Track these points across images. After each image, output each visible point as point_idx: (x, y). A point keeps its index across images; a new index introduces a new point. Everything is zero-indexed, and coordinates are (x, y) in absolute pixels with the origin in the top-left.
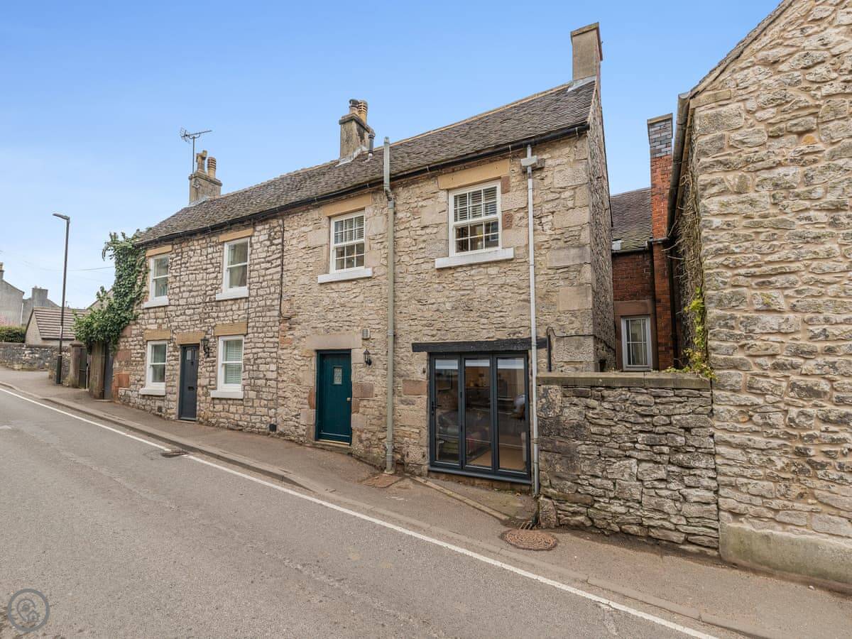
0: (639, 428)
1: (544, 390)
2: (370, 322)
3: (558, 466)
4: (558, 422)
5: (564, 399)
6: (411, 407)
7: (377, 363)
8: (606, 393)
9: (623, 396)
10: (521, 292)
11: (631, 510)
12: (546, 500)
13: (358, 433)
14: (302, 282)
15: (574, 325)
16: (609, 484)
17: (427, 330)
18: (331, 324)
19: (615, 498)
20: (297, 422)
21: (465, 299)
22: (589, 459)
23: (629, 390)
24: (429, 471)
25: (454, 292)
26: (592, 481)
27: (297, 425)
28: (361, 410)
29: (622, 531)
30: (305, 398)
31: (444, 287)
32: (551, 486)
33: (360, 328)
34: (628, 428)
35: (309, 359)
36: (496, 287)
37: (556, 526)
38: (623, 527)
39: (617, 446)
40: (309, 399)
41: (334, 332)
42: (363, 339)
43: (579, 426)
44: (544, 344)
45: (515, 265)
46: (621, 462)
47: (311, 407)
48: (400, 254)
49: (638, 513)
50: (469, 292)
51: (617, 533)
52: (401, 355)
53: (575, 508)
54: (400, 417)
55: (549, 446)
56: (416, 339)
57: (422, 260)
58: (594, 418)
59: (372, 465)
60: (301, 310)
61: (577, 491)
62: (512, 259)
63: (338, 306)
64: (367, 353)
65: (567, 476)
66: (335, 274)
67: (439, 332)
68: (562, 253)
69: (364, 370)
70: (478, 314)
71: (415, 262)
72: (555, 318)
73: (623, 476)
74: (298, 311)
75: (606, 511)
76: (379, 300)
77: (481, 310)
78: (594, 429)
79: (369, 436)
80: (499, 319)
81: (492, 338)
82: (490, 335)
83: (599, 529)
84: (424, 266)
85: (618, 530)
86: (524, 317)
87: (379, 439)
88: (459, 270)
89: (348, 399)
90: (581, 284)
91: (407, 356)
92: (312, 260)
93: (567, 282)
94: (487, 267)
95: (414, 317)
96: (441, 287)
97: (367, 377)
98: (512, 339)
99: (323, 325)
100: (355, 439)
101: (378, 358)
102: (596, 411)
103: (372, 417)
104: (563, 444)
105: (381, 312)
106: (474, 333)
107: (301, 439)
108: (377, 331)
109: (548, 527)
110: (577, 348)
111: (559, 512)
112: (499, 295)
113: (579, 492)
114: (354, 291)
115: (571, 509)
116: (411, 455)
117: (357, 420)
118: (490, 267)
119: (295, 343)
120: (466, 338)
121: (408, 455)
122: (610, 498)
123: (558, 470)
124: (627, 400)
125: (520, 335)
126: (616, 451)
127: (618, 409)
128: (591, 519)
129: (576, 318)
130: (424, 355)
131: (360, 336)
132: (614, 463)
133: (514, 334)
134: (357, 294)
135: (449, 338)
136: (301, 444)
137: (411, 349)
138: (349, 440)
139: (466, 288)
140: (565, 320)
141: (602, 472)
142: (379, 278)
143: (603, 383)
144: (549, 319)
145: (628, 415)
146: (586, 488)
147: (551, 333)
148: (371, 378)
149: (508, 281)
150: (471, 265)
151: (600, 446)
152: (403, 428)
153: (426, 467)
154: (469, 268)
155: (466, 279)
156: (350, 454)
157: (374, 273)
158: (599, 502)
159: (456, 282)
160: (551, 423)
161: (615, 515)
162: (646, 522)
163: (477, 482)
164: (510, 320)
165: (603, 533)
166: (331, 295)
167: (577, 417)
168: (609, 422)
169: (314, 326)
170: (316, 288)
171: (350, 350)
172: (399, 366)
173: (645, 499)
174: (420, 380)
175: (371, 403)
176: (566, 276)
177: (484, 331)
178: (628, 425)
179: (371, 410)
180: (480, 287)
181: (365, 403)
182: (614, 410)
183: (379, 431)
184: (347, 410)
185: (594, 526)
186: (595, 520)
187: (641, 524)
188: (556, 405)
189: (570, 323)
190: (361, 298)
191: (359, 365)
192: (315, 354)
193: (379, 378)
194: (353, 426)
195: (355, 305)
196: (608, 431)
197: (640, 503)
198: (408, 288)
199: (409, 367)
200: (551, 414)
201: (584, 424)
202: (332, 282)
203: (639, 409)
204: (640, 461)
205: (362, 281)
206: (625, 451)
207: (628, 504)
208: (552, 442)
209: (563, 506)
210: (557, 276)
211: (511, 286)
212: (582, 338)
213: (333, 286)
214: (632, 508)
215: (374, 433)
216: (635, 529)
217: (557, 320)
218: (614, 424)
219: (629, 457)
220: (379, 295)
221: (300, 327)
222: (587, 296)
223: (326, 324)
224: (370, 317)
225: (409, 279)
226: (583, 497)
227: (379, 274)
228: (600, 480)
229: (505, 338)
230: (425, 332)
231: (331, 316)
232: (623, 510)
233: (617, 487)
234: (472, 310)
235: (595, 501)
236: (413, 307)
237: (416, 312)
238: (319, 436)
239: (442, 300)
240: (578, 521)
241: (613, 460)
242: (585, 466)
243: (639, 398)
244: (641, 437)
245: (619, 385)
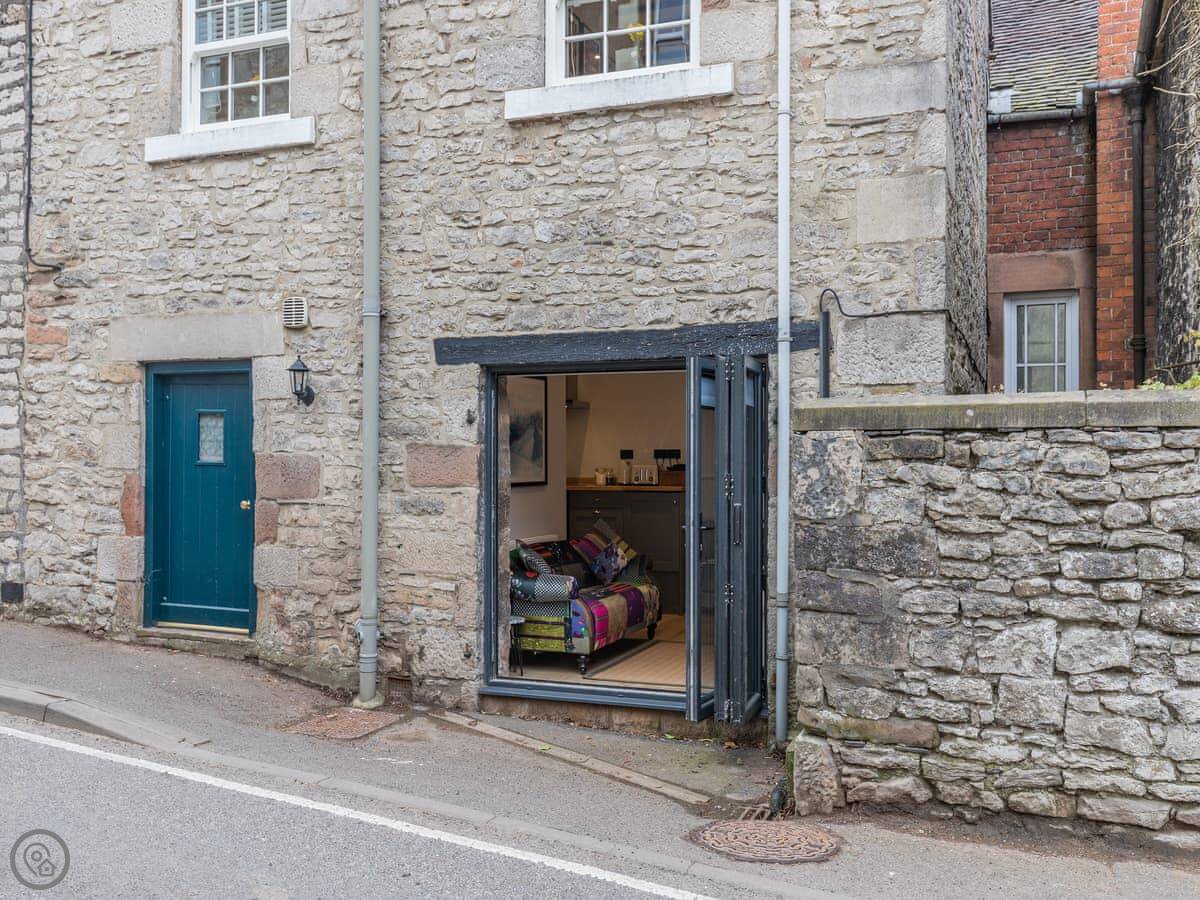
0: (1066, 536)
1: (817, 443)
2: (308, 277)
3: (846, 649)
4: (851, 530)
5: (870, 467)
6: (433, 520)
7: (332, 397)
8: (982, 446)
9: (1028, 455)
10: (752, 190)
11: (1036, 753)
12: (813, 741)
13: (275, 599)
14: (92, 159)
15: (895, 285)
16: (981, 689)
17: (478, 302)
18: (188, 285)
19: (997, 724)
20: (87, 574)
21: (592, 210)
22: (930, 626)
23: (1045, 437)
24: (483, 696)
25: (560, 192)
26: (939, 683)
27: (87, 581)
28: (283, 533)
29: (1009, 809)
30: (112, 504)
31: (531, 177)
32: (827, 702)
33: (277, 297)
34: (1035, 536)
35: (123, 388)
36: (682, 178)
37: (836, 808)
38: (1013, 798)
39: (1006, 587)
40: (126, 502)
41: (198, 308)
42: (288, 328)
43: (908, 538)
44: (813, 336)
45: (736, 113)
46: (1016, 629)
47: (130, 530)
48: (399, 76)
49: (1055, 760)
50: (602, 190)
51: (998, 813)
52: (402, 374)
53: (891, 757)
54: (399, 552)
55: (825, 597)
56: (447, 327)
57: (466, 97)
58: (946, 516)
59: (318, 686)
60: (92, 244)
61: (896, 714)
62: (728, 97)
63: (209, 231)
64: (300, 369)
65: (869, 675)
66: (197, 135)
67: (514, 307)
68: (870, 81)
69: (290, 418)
70: (629, 254)
71: (444, 103)
72: (844, 265)
73: (1018, 664)
74: (82, 245)
75: (966, 759)
76: (334, 213)
77: (639, 242)
78: (947, 546)
79: (307, 605)
80: (687, 267)
81: (668, 320)
82: (662, 314)
83: (952, 807)
84: (473, 114)
85: (999, 804)
86: (758, 263)
87: (337, 614)
88: (575, 125)
89: (245, 504)
90: (919, 171)
91: (420, 376)
92: (127, 92)
93: (880, 163)
94: (656, 120)
95: (440, 263)
96: (521, 176)
97: (300, 439)
98: (722, 324)
99: (166, 288)
100: (265, 617)
101: (333, 384)
102: (954, 497)
103: (317, 552)
104: (863, 590)
105: (341, 248)
106: (616, 308)
107: (102, 621)
108: (331, 304)
109: (815, 812)
110: (902, 347)
111: (846, 770)
112: (689, 200)
113: (902, 716)
114: (260, 186)
115: (877, 761)
116: (430, 654)
117: (270, 563)
118: (665, 118)
119: (75, 342)
120: (592, 322)
121: (421, 654)
122: (984, 726)
123: (846, 661)
124: (1039, 462)
125: (745, 313)
126: (1004, 602)
127: (1013, 487)
128: (931, 784)
129: (901, 262)
130: (471, 372)
131: (278, 319)
132: (999, 631)
133: (730, 310)
134: (269, 196)
135: (545, 323)
136: (102, 635)
137: (431, 357)
138: (248, 622)
139: (595, 179)
140: (872, 267)
141: (964, 658)
142: (333, 147)
143: (976, 417)
144: (829, 269)
145: (1038, 504)
146: (920, 703)
147: (832, 307)
148: (313, 441)
149: (713, 160)
150: (611, 112)
151: (962, 589)
152: (408, 581)
153: (472, 688)
154: (606, 120)
155: (595, 151)
156: (252, 659)
157: (320, 132)
158: (954, 736)
159: (565, 162)
160: (833, 535)
161: (992, 768)
162: (1073, 781)
163: (618, 718)
164: (718, 272)
165: (961, 817)
166: (186, 198)
167: (903, 514)
168: (987, 525)
169: (136, 289)
170: (138, 178)
171: (248, 361)
172: (396, 405)
173: (1073, 723)
174: (457, 443)
175: (313, 512)
176: (878, 145)
177: (646, 301)
178: (1038, 530)
179: (312, 532)
180: (634, 176)
181: (295, 512)
182: (1004, 491)
183: (337, 592)
184: (242, 534)
185: (937, 801)
186: (940, 785)
187: (1058, 788)
188: (846, 483)
189: (884, 279)
190: (279, 208)
191: (275, 404)
192: (139, 374)
193: (336, 441)
194: (259, 580)
195: (264, 227)
196: (983, 548)
197: (1059, 732)
198: (422, 178)
199: (425, 407)
200: (833, 509)
201: (922, 534)
202: (188, 160)
203: (1068, 487)
204: (1064, 623)
205: (281, 157)
206: (1026, 599)
207: (1027, 738)
208: (833, 585)
209: (857, 755)
210: (853, 147)
211: (724, 172)
212: (915, 319)
213: (195, 172)
214: (1040, 747)
215: (323, 596)
216: (1043, 801)
217: (849, 270)
218: (1002, 529)
219: (1037, 615)
220: (335, 199)
221: (89, 293)
222: (932, 204)
223: (173, 285)
224: (310, 263)
225: (426, 150)
226: (910, 726)
227: (335, 135)
228: (958, 678)
229: (703, 322)
230: (475, 307)
231: (186, 261)
232: (1014, 753)
233: (1003, 694)
234: (609, 244)
235: (942, 735)
236: (438, 235)
237: (446, 248)
238: (155, 612)
239: (524, 213)
240: (897, 790)
241: (994, 624)
242: (918, 644)
243: (1071, 458)
244: (1069, 561)
245: (1021, 424)
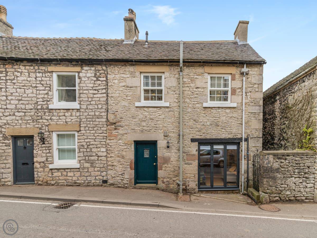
0: (296, 168)
1: (268, 157)
2: (168, 128)
3: (271, 183)
4: (271, 168)
5: (274, 160)
6: (190, 166)
7: (173, 147)
8: (287, 157)
9: (292, 158)
10: (238, 120)
11: (292, 193)
12: (266, 194)
13: (162, 179)
14: (123, 104)
15: (256, 134)
16: (286, 186)
17: (198, 133)
18: (144, 128)
19: (288, 190)
20: (122, 177)
21: (216, 121)
22: (280, 179)
23: (294, 157)
24: (198, 191)
25: (211, 118)
26: (281, 186)
27: (123, 179)
28: (163, 169)
29: (289, 200)
30: (128, 165)
31: (207, 115)
32: (268, 189)
33: (162, 131)
34: (293, 168)
35: (130, 145)
36: (229, 118)
37: (269, 202)
38: (290, 198)
39: (289, 174)
40: (131, 164)
41: (146, 132)
42: (164, 136)
43: (278, 169)
44: (246, 140)
45: (236, 110)
46: (290, 179)
47: (131, 169)
48: (185, 98)
49: (294, 193)
50: (217, 118)
51: (288, 200)
52: (185, 144)
53: (275, 195)
54: (185, 170)
55: (268, 176)
56: (193, 137)
57: (196, 102)
58: (283, 166)
59: (171, 192)
60: (123, 120)
61: (276, 190)
62: (235, 107)
63: (149, 119)
64: (168, 143)
65: (273, 185)
66: (143, 103)
67: (204, 134)
68: (254, 108)
69: (165, 150)
70: (221, 128)
71: (192, 103)
72: (250, 131)
73: (290, 183)
74: (120, 120)
75: (284, 194)
76: (173, 118)
77: (223, 126)
78: (283, 169)
79: (168, 180)
80: (229, 130)
81: (227, 137)
82: (226, 136)
83: (282, 200)
84: (197, 105)
85: (288, 199)
86: (239, 130)
87: (174, 181)
88: (213, 109)
89: (154, 164)
90: (259, 120)
91: (188, 144)
92: (130, 94)
93: (255, 118)
94: (225, 109)
95: (192, 127)
96: (205, 115)
97: (166, 154)
98: (234, 138)
99: (139, 128)
100: (160, 182)
101: (173, 145)
102: (284, 164)
103: (170, 171)
104: (273, 175)
105: (174, 124)
106: (220, 135)
107: (126, 185)
108: (172, 132)
109: (267, 203)
110: (257, 142)
111: (270, 197)
112: (230, 121)
113: (277, 190)
114: (159, 112)
115: (274, 196)
116: (190, 185)
117: (161, 173)
118: (227, 109)
119: (119, 137)
120: (216, 137)
121: (189, 186)
122: (286, 190)
123: (270, 184)
124: (293, 159)
125: (237, 136)
126: (289, 175)
127: (290, 162)
128: (280, 198)
129: (257, 131)
130: (197, 143)
131: (162, 134)
132: (288, 179)
133: (235, 136)
134: (161, 114)
135: (208, 137)
136: (126, 188)
137: (190, 141)
138: (156, 183)
139: (216, 117)
140: (253, 132)
141: (284, 183)
142: (173, 108)
143: (286, 154)
144: (248, 131)
145: (293, 164)
146: (279, 188)
147: (249, 136)
148: (169, 154)
149: (233, 116)
150: (219, 107)
151: (284, 174)
152: (186, 175)
154: (218, 109)
155: (217, 113)
156: (158, 189)
157: (170, 105)
158: (283, 192)
159: (212, 114)
160: (269, 169)
161: (287, 195)
162: (296, 196)
163: (219, 192)
164: (234, 131)
165: (284, 201)
166: (144, 113)
167: (278, 166)
169: (133, 128)
170: (133, 110)
171: (156, 141)
172: (184, 148)
173: (296, 189)
174: (194, 154)
175: (169, 165)
176: (255, 116)
177: (224, 134)
178: (293, 167)
179: (169, 168)
180: (222, 117)
181: (166, 165)
182: (289, 163)
183: (174, 177)
184: (155, 169)
185: (281, 199)
186: (281, 198)
187: (294, 197)
188: (271, 162)
189: (255, 133)
190: (163, 116)
191: (162, 148)
192: (133, 143)
193: (173, 154)
194: (159, 175)
195: (160, 119)
196: (287, 169)
197: (294, 190)
198: (188, 114)
199: (189, 149)
200: (269, 165)
201: (280, 168)
202: (144, 107)
203: (296, 162)
204: (295, 178)
205: (163, 108)
206: (291, 175)
207: (291, 191)
208: (269, 175)
209: (272, 195)
210: (251, 116)
211: (235, 117)
212: (259, 138)
213: (145, 109)
214: (292, 192)
215: (171, 178)
216: (293, 198)
217: (251, 132)
218: (289, 167)
219: (293, 177)
220: (173, 116)
221: (122, 128)
222: (261, 124)
223: (141, 128)
224: (168, 126)
225: (189, 110)
226: (278, 191)
227: (173, 106)
228: (283, 185)
229: (231, 137)
230: (197, 134)
231: (144, 124)
232: (290, 193)
233: (289, 186)
234: (218, 126)
235: (281, 192)
236: (191, 123)
237: (193, 125)
238: (136, 183)
239: (205, 121)
240: (276, 199)
241: (288, 178)
242: (279, 182)
243: (297, 159)
244: (296, 171)
245: (291, 155)
